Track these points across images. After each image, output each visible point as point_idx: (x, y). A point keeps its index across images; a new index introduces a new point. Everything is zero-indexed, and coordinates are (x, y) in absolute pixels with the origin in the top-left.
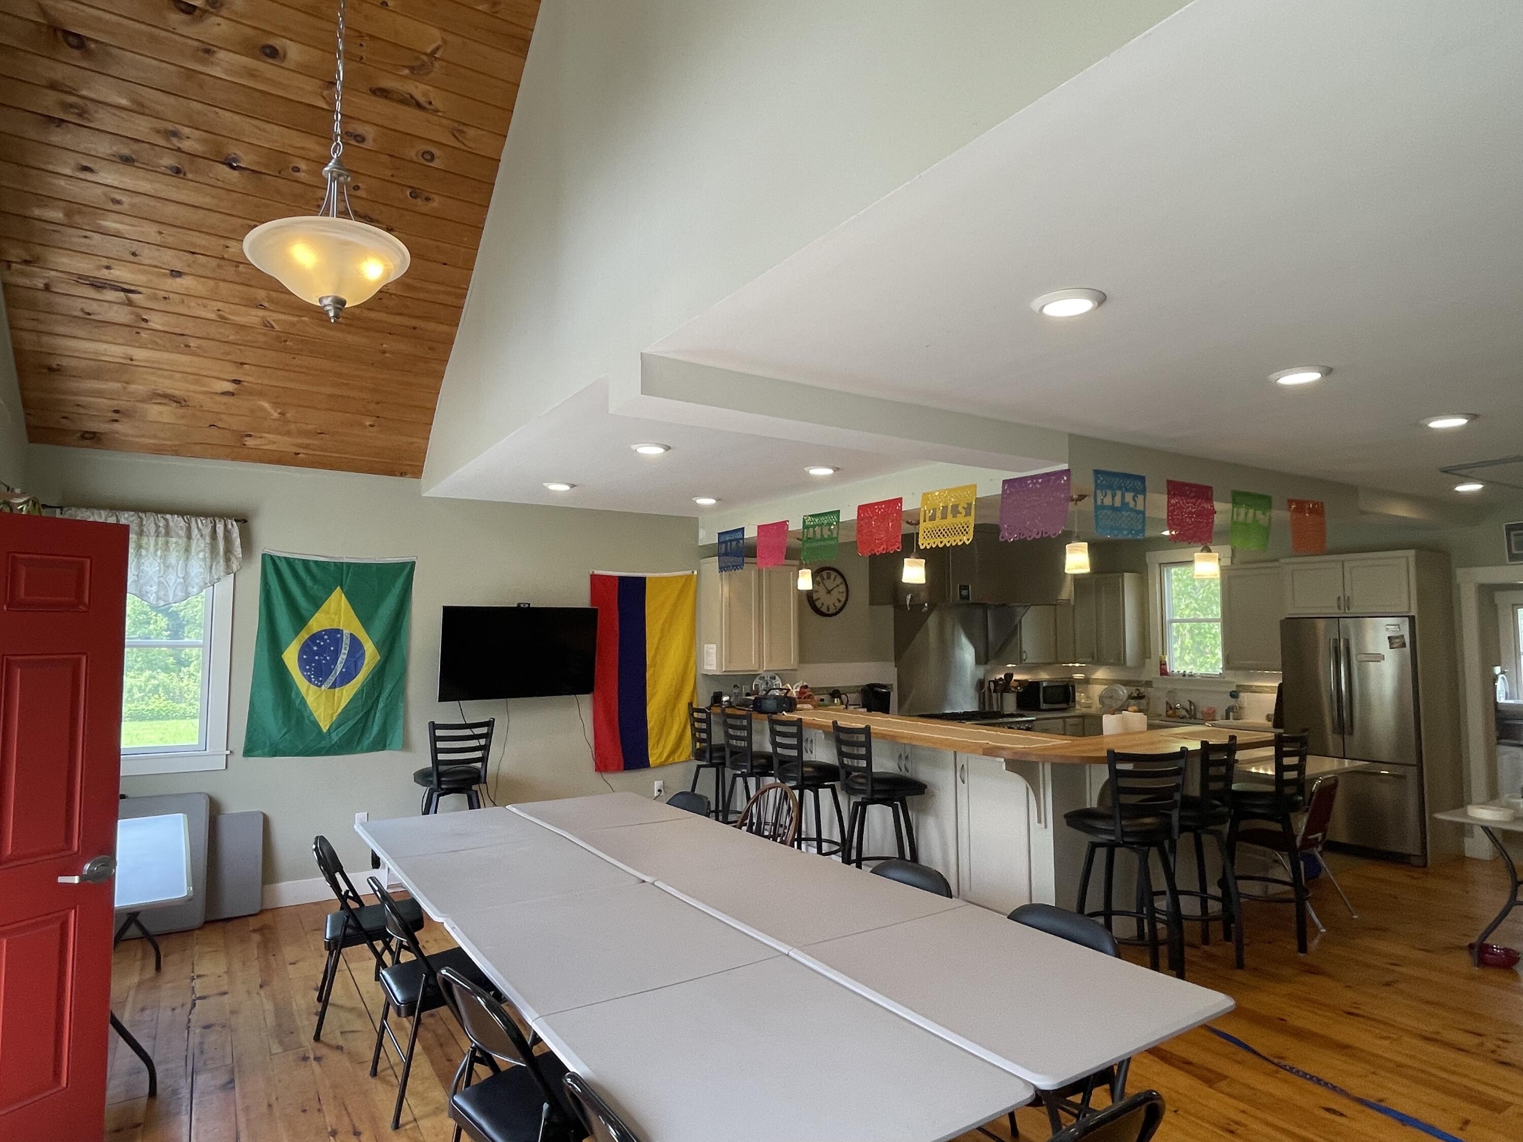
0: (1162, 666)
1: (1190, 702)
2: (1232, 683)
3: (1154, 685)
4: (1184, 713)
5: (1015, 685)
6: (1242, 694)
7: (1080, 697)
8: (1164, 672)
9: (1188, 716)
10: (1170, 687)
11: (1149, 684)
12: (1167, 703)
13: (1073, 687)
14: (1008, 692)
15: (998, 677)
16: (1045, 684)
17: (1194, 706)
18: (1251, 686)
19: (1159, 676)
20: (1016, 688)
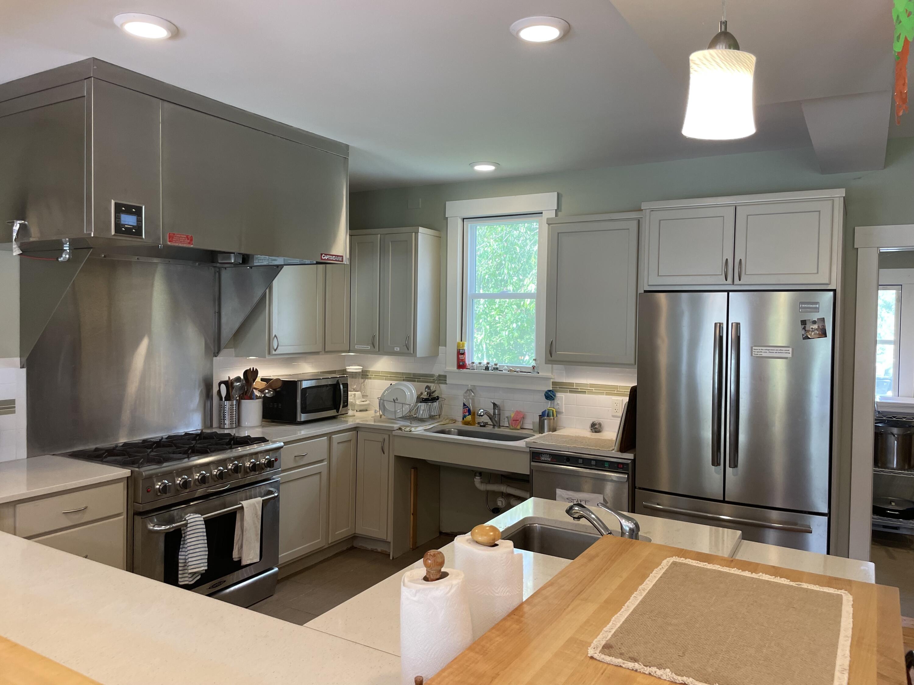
0: (461, 356)
1: (494, 404)
2: (548, 379)
3: (447, 382)
4: (486, 419)
5: (260, 387)
6: (559, 395)
7: (354, 397)
8: (461, 365)
9: (490, 422)
10: (470, 383)
11: (442, 379)
12: (464, 405)
13: (346, 386)
14: (251, 398)
15: (233, 376)
16: (305, 384)
17: (499, 410)
18: (571, 384)
19: (455, 368)
20: (262, 391)
